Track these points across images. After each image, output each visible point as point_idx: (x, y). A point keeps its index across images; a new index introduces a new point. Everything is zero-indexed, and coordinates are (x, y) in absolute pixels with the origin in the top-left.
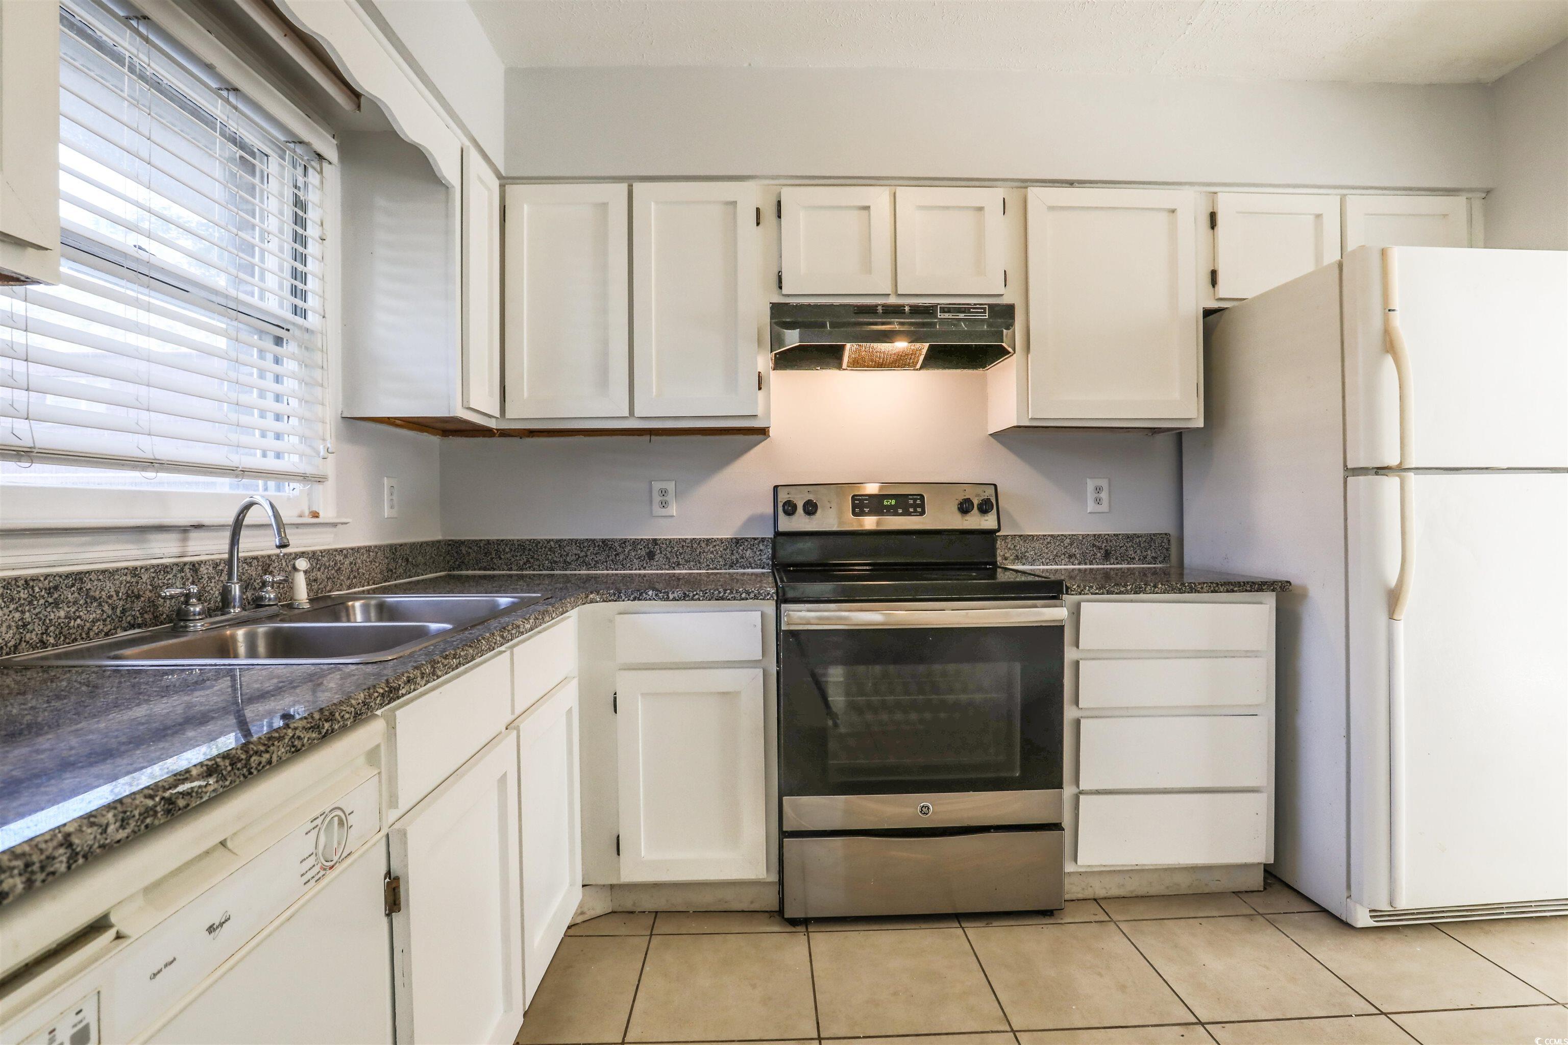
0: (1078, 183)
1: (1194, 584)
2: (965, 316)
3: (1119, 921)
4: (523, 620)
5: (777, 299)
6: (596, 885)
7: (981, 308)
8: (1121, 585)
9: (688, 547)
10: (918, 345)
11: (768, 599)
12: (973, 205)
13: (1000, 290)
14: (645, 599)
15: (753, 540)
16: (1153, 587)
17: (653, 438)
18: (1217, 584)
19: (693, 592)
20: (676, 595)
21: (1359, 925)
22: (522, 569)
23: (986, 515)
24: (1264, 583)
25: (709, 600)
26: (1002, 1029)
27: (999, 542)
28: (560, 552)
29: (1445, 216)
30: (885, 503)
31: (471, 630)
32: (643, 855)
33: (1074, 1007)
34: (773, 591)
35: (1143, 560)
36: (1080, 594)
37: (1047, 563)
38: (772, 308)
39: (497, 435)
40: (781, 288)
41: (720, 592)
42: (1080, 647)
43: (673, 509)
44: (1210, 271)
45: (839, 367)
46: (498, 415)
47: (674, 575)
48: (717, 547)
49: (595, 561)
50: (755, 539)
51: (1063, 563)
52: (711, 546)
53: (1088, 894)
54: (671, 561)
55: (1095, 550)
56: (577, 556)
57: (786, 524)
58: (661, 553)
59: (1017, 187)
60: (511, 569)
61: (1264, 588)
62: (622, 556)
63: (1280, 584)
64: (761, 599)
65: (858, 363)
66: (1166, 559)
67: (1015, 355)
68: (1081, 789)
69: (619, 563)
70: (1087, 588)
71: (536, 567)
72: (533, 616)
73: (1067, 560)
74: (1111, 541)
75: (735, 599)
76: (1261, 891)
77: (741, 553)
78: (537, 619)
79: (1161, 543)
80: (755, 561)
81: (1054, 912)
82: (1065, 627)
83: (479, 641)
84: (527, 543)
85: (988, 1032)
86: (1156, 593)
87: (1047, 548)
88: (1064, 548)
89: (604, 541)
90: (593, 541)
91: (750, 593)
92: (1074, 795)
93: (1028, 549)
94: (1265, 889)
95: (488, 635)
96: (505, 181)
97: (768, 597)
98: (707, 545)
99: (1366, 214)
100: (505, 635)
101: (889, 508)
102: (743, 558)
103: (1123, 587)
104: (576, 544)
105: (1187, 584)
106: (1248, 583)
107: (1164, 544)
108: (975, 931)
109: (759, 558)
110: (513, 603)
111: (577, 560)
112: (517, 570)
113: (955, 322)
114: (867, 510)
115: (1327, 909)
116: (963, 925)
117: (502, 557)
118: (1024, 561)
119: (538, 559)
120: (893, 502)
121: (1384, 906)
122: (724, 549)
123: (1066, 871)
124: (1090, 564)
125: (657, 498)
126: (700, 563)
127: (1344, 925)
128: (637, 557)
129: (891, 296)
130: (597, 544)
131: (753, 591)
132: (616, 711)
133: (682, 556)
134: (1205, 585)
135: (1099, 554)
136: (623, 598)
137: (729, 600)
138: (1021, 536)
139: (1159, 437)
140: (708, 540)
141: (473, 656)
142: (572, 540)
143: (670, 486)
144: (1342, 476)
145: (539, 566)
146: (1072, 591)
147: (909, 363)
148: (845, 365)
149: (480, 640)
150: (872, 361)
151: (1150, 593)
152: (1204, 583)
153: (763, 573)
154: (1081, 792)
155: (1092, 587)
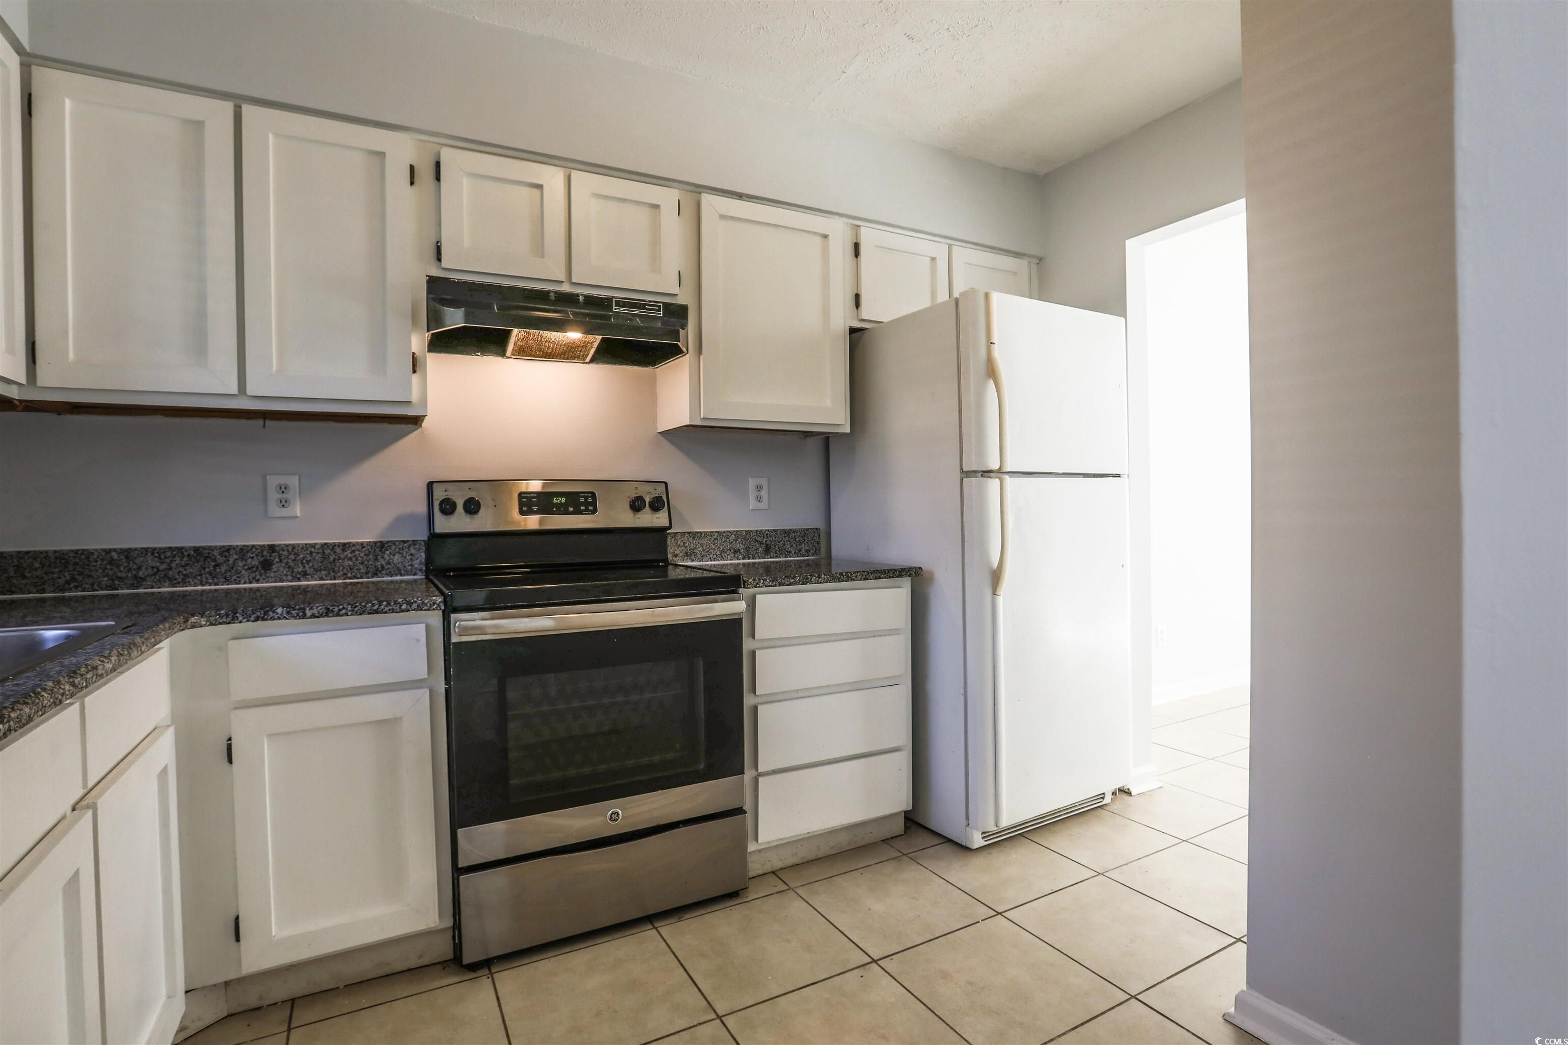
0: (747, 198)
1: (850, 573)
2: (640, 312)
3: (796, 887)
4: (102, 659)
5: (435, 272)
6: (204, 988)
7: (657, 306)
8: (791, 576)
9: (318, 553)
10: (590, 338)
11: (434, 609)
12: (650, 202)
13: (675, 290)
14: (273, 619)
15: (402, 543)
16: (817, 577)
17: (268, 422)
18: (868, 572)
19: (338, 606)
20: (315, 611)
21: (975, 846)
22: (63, 591)
23: (657, 513)
24: (903, 570)
25: (360, 614)
26: (709, 1018)
27: (669, 540)
28: (126, 564)
29: (1015, 273)
30: (555, 501)
31: (13, 680)
32: (273, 934)
33: (770, 978)
34: (440, 600)
35: (798, 553)
36: (756, 587)
37: (715, 559)
38: (428, 282)
39: (20, 409)
40: (439, 260)
41: (373, 605)
42: (756, 638)
43: (297, 509)
44: (854, 294)
45: (503, 354)
46: (23, 380)
47: (299, 587)
48: (357, 553)
49: (184, 575)
50: (404, 542)
51: (729, 559)
52: (349, 552)
53: (768, 868)
54: (296, 570)
55: (757, 545)
56: (155, 570)
57: (443, 524)
58: (281, 561)
59: (691, 192)
60: (43, 591)
61: (903, 574)
62: (224, 568)
63: (914, 570)
64: (425, 610)
65: (524, 351)
66: (817, 551)
67: (687, 355)
68: (759, 771)
69: (219, 576)
70: (762, 581)
71: (87, 586)
72: (116, 652)
73: (733, 555)
74: (770, 536)
75: (393, 611)
76: (903, 835)
77: (387, 558)
78: (121, 654)
79: (813, 537)
80: (405, 567)
81: (740, 892)
82: (743, 620)
83: (37, 694)
84: (72, 555)
85: (696, 1026)
86: (820, 583)
87: (714, 544)
88: (730, 543)
89: (196, 549)
90: (180, 549)
91: (412, 603)
92: (753, 778)
93: (696, 545)
94: (905, 832)
95: (50, 684)
96: (31, 60)
97: (434, 607)
98: (344, 550)
99: (966, 263)
100: (76, 681)
101: (559, 505)
102: (390, 564)
103: (792, 578)
104: (153, 554)
105: (844, 574)
106: (891, 570)
107: (815, 538)
108: (668, 929)
109: (410, 563)
110: (68, 637)
111: (155, 574)
112: (54, 592)
113: (630, 317)
114: (535, 508)
115: (952, 839)
116: (656, 925)
117: (28, 575)
118: (693, 557)
119: (90, 576)
120: (563, 500)
121: (992, 828)
122: (366, 555)
123: (749, 850)
124: (753, 559)
125: (273, 495)
126: (334, 572)
127: (964, 848)
128: (246, 567)
129: (564, 284)
130: (186, 554)
131: (415, 602)
132: (230, 761)
133: (311, 564)
134: (859, 574)
135: (760, 549)
136: (241, 618)
137: (386, 612)
138: (690, 533)
139: (810, 440)
140: (344, 545)
141: (29, 716)
142: (146, 549)
143: (293, 481)
144: (959, 477)
145: (92, 585)
146: (748, 584)
147: (579, 356)
148: (509, 353)
149: (39, 693)
150: (540, 350)
151: (815, 583)
152: (858, 572)
153: (415, 581)
154: (760, 775)
155: (766, 580)
